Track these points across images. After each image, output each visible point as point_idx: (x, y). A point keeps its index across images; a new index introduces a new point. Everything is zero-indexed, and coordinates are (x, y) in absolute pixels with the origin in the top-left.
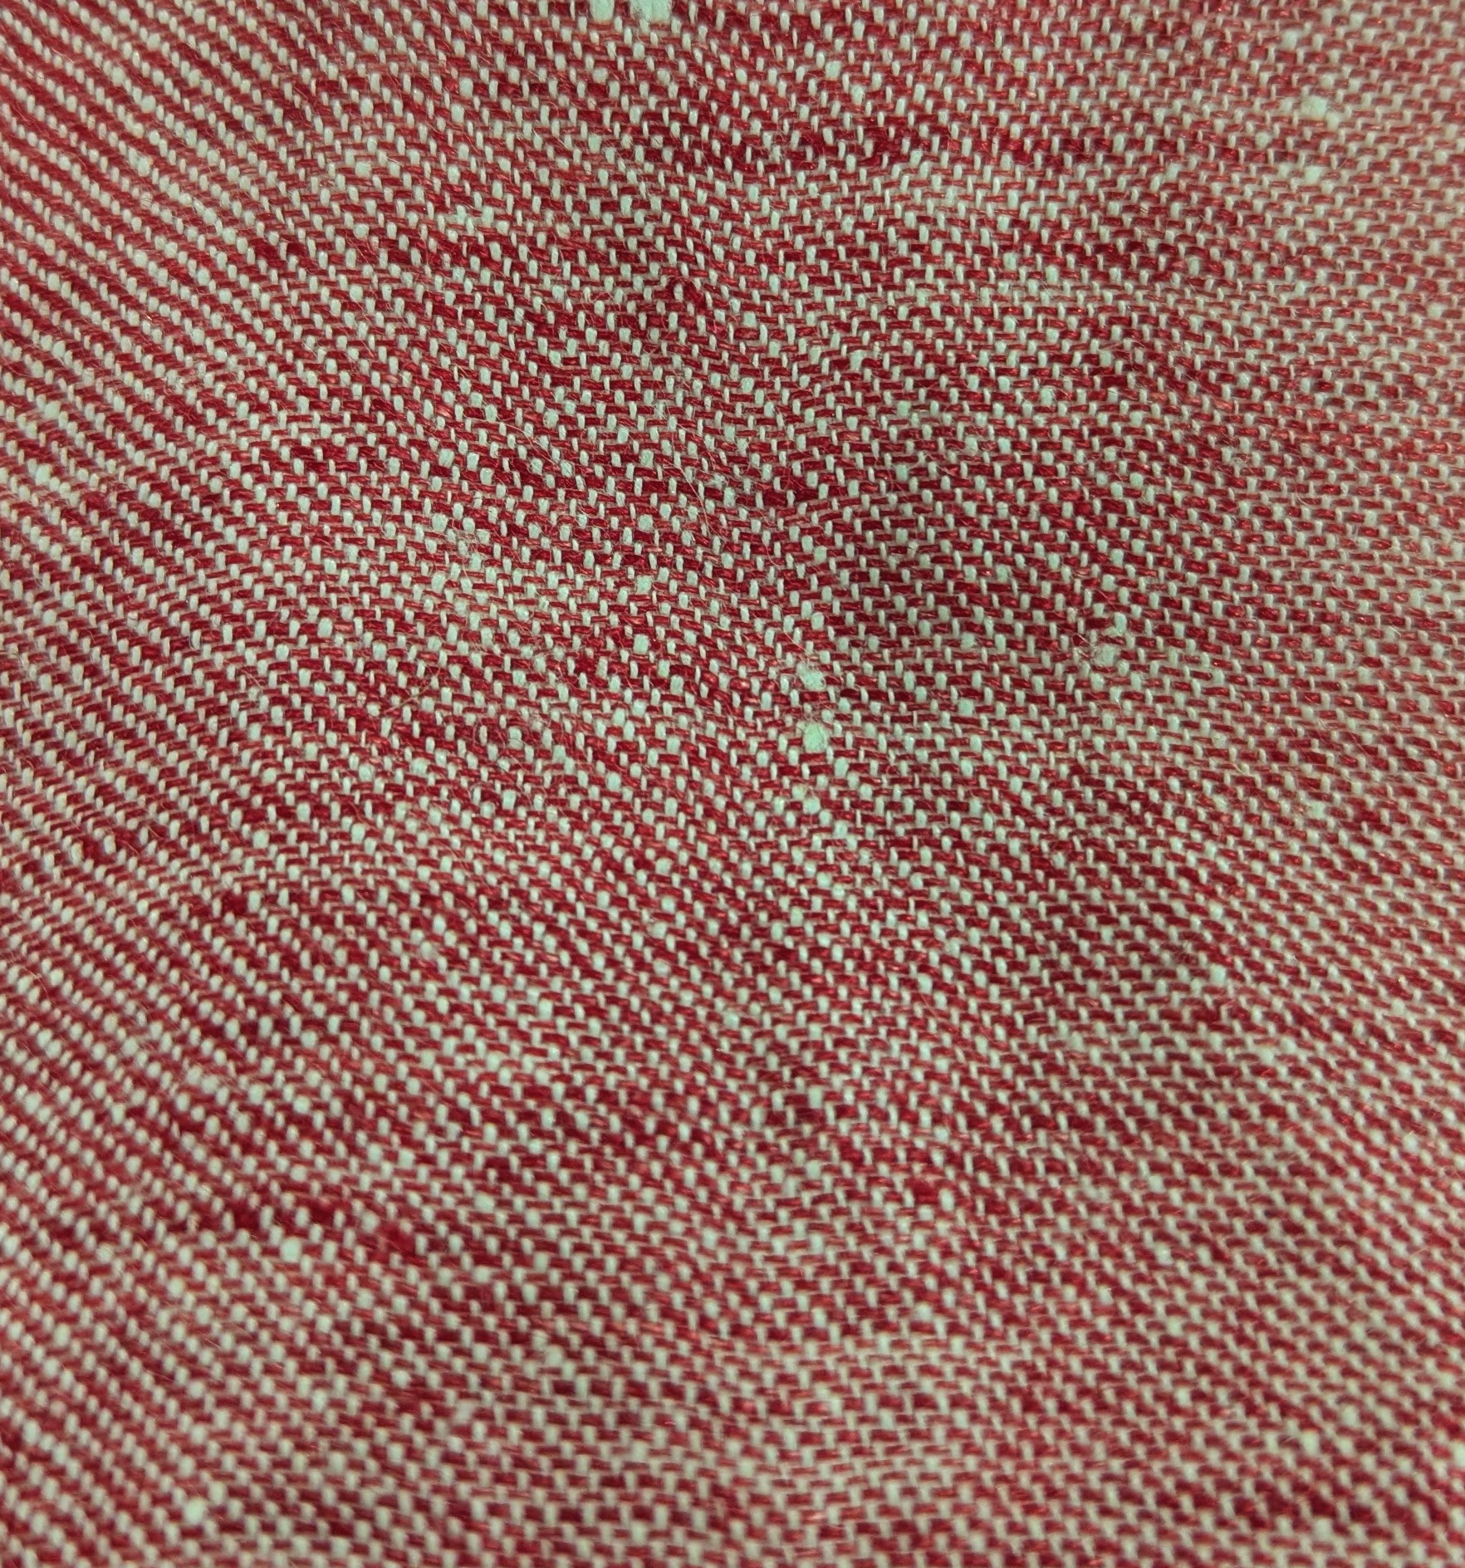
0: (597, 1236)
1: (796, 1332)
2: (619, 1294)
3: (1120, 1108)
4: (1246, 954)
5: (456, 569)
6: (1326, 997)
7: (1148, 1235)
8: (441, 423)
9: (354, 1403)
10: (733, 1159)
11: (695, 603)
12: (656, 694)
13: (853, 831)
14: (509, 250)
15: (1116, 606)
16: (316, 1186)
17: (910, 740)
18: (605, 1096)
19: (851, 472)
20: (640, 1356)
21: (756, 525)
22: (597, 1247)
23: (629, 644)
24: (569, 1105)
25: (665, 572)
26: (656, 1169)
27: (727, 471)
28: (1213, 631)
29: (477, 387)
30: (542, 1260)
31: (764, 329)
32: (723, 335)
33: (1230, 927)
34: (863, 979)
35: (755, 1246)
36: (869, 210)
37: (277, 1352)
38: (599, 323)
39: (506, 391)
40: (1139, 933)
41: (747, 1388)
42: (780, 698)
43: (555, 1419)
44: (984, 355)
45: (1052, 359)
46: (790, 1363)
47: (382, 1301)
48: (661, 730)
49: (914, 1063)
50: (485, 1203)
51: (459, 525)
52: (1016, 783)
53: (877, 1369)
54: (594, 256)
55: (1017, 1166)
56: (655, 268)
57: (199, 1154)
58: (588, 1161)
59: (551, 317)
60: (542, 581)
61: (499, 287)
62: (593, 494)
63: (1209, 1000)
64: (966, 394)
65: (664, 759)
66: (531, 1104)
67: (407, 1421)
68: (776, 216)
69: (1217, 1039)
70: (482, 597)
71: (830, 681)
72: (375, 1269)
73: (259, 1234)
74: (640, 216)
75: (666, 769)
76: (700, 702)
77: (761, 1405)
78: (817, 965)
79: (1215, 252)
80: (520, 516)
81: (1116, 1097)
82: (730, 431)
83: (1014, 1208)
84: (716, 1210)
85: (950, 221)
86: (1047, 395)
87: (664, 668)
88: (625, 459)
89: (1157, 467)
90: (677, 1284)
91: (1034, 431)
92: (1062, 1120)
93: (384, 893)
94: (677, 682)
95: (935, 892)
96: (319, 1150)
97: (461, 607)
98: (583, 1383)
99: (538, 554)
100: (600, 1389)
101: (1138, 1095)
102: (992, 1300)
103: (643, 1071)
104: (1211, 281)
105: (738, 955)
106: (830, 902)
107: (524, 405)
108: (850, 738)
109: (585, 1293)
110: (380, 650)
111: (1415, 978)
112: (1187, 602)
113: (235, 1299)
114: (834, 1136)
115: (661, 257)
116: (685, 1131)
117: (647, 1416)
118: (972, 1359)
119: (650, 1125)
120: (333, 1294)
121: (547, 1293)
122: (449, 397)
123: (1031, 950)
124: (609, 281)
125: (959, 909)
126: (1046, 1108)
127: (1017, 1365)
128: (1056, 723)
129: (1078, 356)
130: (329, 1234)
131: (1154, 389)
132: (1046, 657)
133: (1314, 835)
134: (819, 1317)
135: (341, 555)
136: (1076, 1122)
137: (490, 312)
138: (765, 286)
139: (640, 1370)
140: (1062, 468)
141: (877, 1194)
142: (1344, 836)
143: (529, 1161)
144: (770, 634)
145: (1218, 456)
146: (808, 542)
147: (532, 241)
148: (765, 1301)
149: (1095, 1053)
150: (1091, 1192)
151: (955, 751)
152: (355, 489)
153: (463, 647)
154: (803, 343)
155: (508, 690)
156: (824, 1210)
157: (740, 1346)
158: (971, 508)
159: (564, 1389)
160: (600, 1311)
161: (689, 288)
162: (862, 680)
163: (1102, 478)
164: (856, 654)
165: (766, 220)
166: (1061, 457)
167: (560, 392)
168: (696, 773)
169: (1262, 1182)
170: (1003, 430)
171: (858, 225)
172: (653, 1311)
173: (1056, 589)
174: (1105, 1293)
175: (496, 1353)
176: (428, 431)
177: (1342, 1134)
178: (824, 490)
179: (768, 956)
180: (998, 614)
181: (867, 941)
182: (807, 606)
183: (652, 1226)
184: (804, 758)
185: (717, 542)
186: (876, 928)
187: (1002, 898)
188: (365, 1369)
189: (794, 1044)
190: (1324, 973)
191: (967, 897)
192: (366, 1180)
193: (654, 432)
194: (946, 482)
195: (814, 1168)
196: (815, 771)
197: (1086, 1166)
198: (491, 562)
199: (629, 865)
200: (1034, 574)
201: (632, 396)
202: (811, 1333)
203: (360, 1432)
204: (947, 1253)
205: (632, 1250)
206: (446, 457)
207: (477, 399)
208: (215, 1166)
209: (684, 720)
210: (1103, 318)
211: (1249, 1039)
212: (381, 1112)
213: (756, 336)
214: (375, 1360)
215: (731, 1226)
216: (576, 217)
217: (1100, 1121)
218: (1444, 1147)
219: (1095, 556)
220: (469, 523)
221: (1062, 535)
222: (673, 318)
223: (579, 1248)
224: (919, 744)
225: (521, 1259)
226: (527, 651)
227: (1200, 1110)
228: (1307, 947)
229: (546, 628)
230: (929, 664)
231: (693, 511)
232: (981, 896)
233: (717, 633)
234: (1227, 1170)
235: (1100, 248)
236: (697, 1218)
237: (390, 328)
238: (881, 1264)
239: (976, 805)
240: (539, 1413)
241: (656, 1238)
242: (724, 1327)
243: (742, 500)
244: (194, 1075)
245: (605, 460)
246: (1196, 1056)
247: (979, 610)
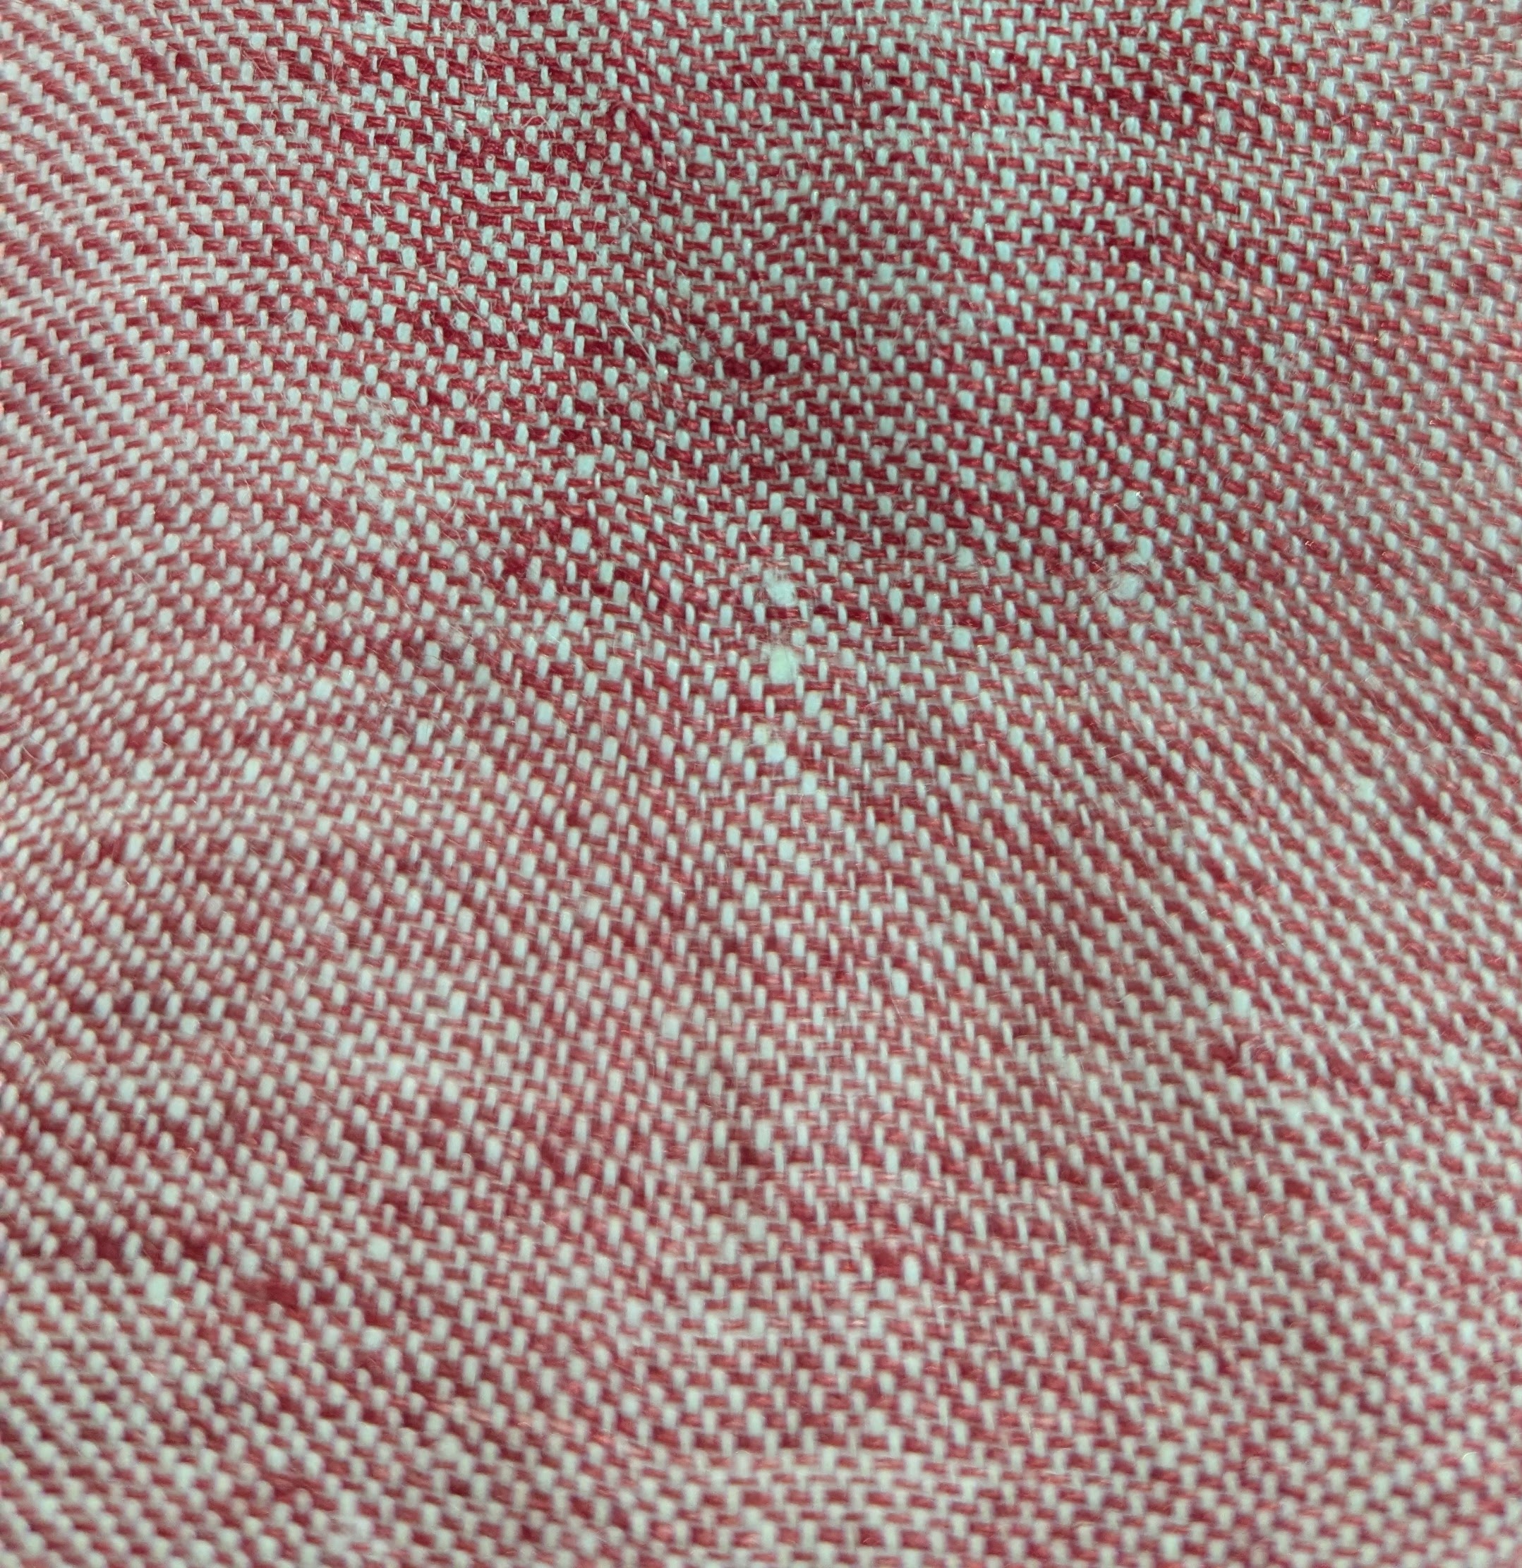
0: (505, 1301)
1: (727, 1440)
2: (525, 1379)
3: (1119, 1159)
4: (1274, 975)
5: (368, 445)
6: (1366, 1037)
7: (1144, 1330)
8: (351, 269)
9: (223, 1484)
10: (665, 1207)
11: (645, 490)
12: (597, 603)
13: (823, 784)
14: (426, 66)
15: (1137, 528)
16: (189, 1211)
17: (894, 673)
18: (520, 1121)
19: (827, 343)
20: (546, 1460)
21: (716, 397)
22: (504, 1316)
23: (566, 540)
24: (480, 1129)
25: (610, 451)
26: (576, 1219)
27: (682, 333)
28: (1252, 565)
29: (393, 226)
30: (441, 1326)
31: (720, 166)
32: (672, 172)
33: (1257, 938)
34: (827, 978)
35: (686, 1324)
36: (839, 33)
37: (139, 1415)
38: (532, 151)
39: (426, 230)
40: (1152, 938)
41: (666, 1508)
42: (743, 613)
43: (448, 1523)
44: (979, 215)
45: (1060, 224)
46: (718, 1477)
47: (257, 1362)
48: (600, 648)
49: (881, 1087)
50: (380, 1248)
51: (370, 392)
52: (1017, 735)
53: (818, 1491)
54: (523, 73)
55: (996, 1228)
56: (592, 91)
57: (61, 1159)
58: (499, 1203)
59: (476, 145)
60: (466, 461)
61: (415, 109)
62: (527, 355)
63: (1228, 1034)
64: (958, 261)
65: (605, 686)
66: (437, 1125)
67: (281, 1512)
68: (730, 34)
69: (1236, 1087)
70: (397, 479)
71: (801, 594)
72: (253, 1322)
73: (123, 1269)
74: (573, 29)
75: (606, 700)
76: (647, 616)
77: (681, 1530)
78: (773, 960)
79: (1250, 106)
80: (443, 381)
81: (1115, 1144)
82: (684, 284)
83: (990, 1282)
84: (643, 1275)
85: (934, 52)
86: (1055, 267)
87: (606, 571)
88: (565, 313)
89: (1188, 364)
90: (593, 1373)
91: (1039, 310)
92: (1052, 1168)
93: (278, 849)
94: (622, 589)
95: (917, 865)
96: (194, 1166)
97: (373, 491)
98: (481, 1485)
99: (463, 428)
100: (499, 1493)
101: (1141, 1143)
102: (957, 1408)
103: (566, 1089)
104: (1245, 140)
105: (681, 944)
106: (790, 879)
107: (447, 248)
108: (823, 669)
109: (488, 1374)
110: (280, 544)
111: (1472, 1020)
112: (1223, 528)
113: (95, 1346)
114: (783, 1189)
115: (598, 78)
116: (611, 1172)
117: (552, 1534)
118: (929, 1482)
119: (572, 1161)
120: (203, 1349)
121: (447, 1369)
122: (360, 237)
123: (1025, 945)
124: (542, 103)
125: (942, 888)
126: (1032, 1152)
127: (982, 1493)
128: (1065, 662)
129: (1090, 222)
130: (203, 1274)
131: (1181, 268)
132: (1057, 585)
133: (1360, 821)
134: (755, 1421)
135: (235, 427)
136: (1068, 1174)
137: (405, 137)
138: (719, 116)
139: (545, 1476)
140: (1074, 356)
141: (830, 1262)
142: (1396, 824)
143: (430, 1199)
144: (733, 532)
145: (1258, 354)
146: (776, 423)
147: (452, 54)
148: (694, 1397)
149: (1094, 1084)
150: (1081, 1271)
151: (947, 691)
152: (254, 347)
153: (375, 542)
154: (766, 184)
155: (425, 595)
156: (767, 1281)
157: (661, 1453)
158: (967, 399)
159: (460, 1489)
160: (503, 1398)
161: (631, 114)
162: (839, 595)
163: (1123, 373)
164: (833, 562)
165: (718, 39)
166: (1073, 343)
167: (488, 233)
168: (640, 705)
169: (1281, 1279)
170: (1003, 308)
171: (827, 50)
172: (563, 1405)
173: (1069, 503)
174: (1088, 1403)
175: (386, 1437)
176: (337, 277)
177: (1378, 1224)
178: (795, 362)
179: (717, 947)
180: (1000, 529)
181: (833, 929)
182: (777, 499)
183: (568, 1294)
184: (768, 690)
185: (670, 417)
186: (845, 910)
187: (994, 876)
188: (237, 1445)
189: (741, 1064)
190: (1365, 1006)
191: (953, 874)
192: (246, 1208)
193: (597, 282)
194: (938, 366)
195: (757, 1227)
196: (780, 708)
197: (1077, 1233)
198: (408, 438)
199: (560, 821)
200: (1043, 484)
201: (570, 239)
202: (745, 1443)
203: (230, 1522)
204: (907, 1346)
205: (544, 1323)
206: (357, 309)
207: (392, 241)
208: (77, 1176)
209: (628, 637)
210: (1119, 178)
211: (1274, 1090)
212: (266, 1123)
213: (711, 174)
214: (247, 1434)
215: (659, 1297)
216: (501, 28)
217: (1096, 1175)
218: (1497, 1245)
219: (1115, 466)
220: (383, 390)
221: (1076, 438)
222: (616, 149)
223: (483, 1316)
224: (905, 679)
225: (417, 1323)
226: (447, 548)
227: (1212, 1175)
228: (1347, 969)
229: (470, 520)
230: (919, 582)
231: (643, 378)
232: (969, 873)
233: (670, 528)
234: (1239, 1257)
235: (1112, 93)
236: (619, 1284)
237: (293, 155)
238: (830, 1356)
239: (969, 760)
240: (431, 1513)
241: (571, 1309)
242: (644, 1429)
243: (699, 368)
244: (59, 1059)
245: (540, 314)
246: (1211, 1104)
247: (978, 523)
